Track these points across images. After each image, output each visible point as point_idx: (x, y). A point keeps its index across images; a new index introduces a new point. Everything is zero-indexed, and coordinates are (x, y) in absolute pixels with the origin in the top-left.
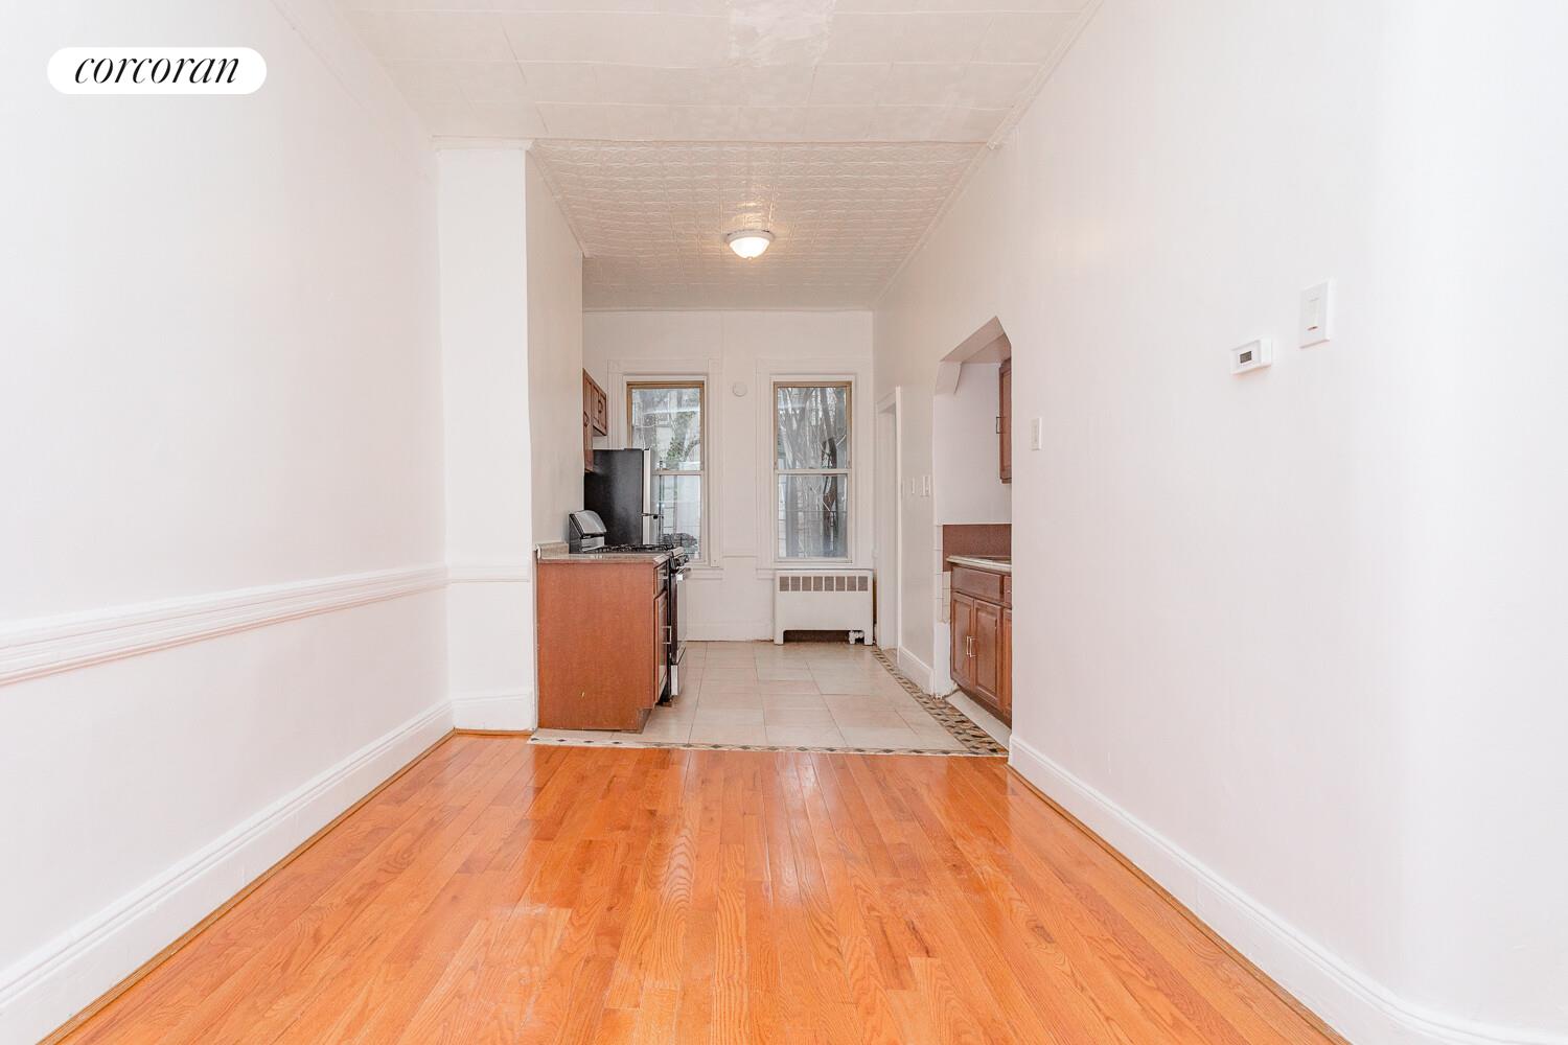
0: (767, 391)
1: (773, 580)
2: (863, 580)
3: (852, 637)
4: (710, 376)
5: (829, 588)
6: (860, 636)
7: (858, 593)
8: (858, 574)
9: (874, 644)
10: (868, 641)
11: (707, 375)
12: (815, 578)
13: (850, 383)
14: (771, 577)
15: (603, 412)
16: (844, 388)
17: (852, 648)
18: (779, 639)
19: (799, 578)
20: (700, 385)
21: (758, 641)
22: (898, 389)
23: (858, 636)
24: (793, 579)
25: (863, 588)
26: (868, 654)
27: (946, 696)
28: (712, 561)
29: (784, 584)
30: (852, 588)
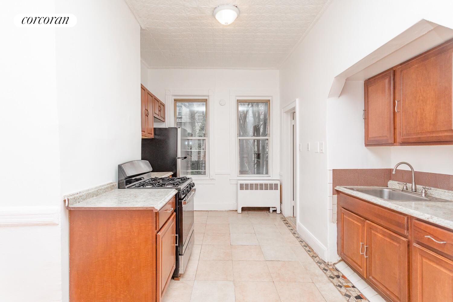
0: (234, 103)
1: (237, 184)
2: (276, 185)
3: (271, 210)
4: (210, 97)
5: (261, 189)
6: (275, 209)
7: (273, 191)
8: (274, 182)
9: (281, 213)
10: (278, 211)
11: (208, 96)
12: (255, 184)
13: (269, 101)
14: (236, 183)
15: (162, 111)
16: (267, 103)
17: (271, 215)
18: (240, 211)
19: (248, 184)
20: (205, 101)
21: (230, 210)
22: (297, 100)
23: (274, 209)
24: (246, 184)
25: (276, 188)
26: (278, 217)
27: (334, 264)
28: (211, 176)
29: (242, 187)
30: (271, 188)
